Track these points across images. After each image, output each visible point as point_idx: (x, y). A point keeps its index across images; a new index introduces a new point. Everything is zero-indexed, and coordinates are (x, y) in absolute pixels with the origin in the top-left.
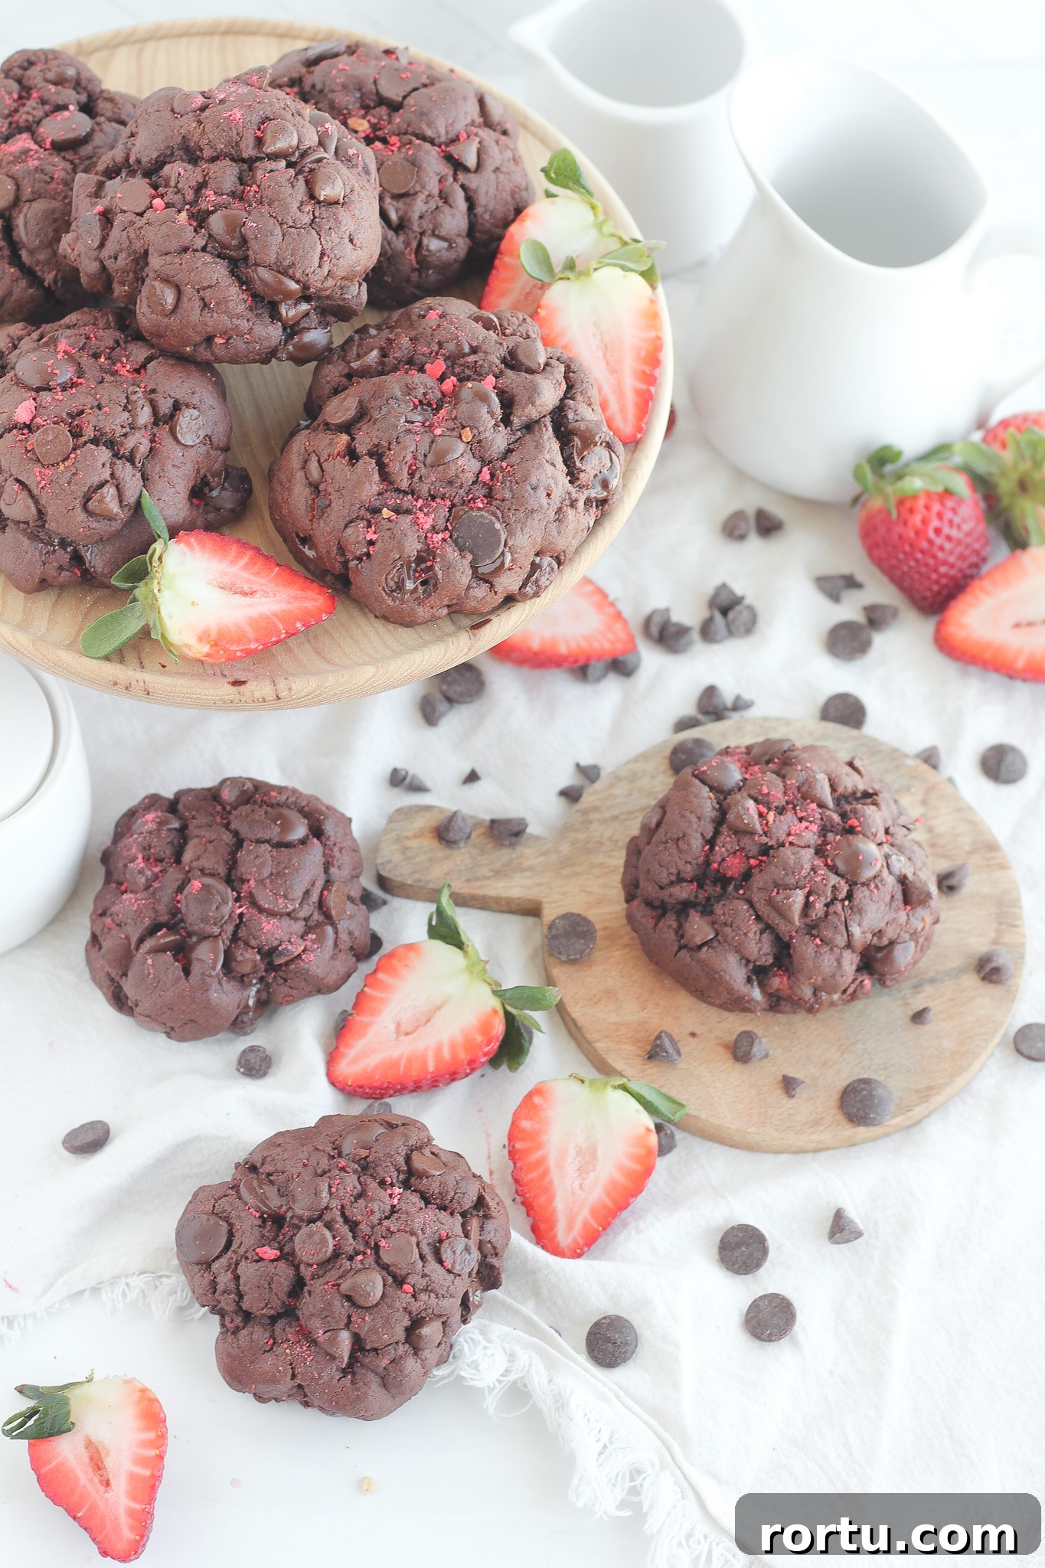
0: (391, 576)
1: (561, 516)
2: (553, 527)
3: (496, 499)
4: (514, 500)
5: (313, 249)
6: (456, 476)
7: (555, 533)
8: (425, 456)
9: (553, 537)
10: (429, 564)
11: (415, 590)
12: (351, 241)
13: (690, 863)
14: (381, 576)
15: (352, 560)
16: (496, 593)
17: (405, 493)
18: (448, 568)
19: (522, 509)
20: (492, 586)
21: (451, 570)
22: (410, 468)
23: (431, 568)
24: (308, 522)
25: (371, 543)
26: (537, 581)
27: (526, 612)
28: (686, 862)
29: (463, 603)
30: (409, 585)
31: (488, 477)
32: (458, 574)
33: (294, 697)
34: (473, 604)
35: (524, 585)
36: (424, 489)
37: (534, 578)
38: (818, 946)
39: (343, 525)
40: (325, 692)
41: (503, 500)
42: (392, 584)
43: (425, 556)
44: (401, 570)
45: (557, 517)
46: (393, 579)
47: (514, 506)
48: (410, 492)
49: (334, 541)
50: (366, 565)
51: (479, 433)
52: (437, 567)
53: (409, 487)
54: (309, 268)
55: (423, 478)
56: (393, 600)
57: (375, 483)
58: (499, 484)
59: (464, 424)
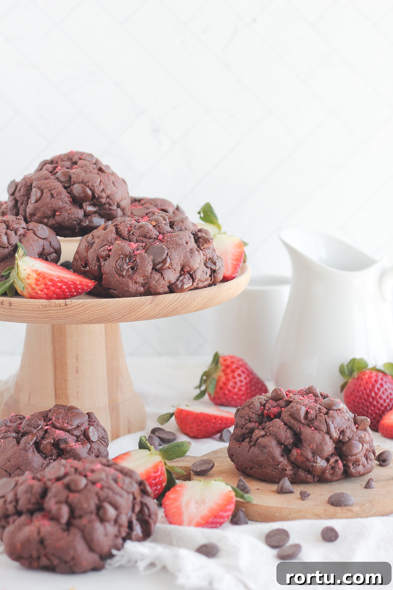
0: (118, 263)
1: (192, 251)
2: (189, 255)
3: (164, 242)
4: (172, 241)
5: (97, 179)
6: (148, 233)
7: (189, 257)
8: (135, 226)
9: (189, 259)
10: (134, 259)
11: (128, 271)
12: (113, 183)
13: (254, 413)
14: (113, 263)
15: (103, 261)
16: (164, 278)
17: (126, 240)
18: (142, 258)
19: (175, 244)
20: (162, 275)
21: (143, 260)
22: (128, 230)
24: (86, 253)
25: (110, 250)
26: (182, 280)
28: (253, 413)
29: (149, 281)
30: (126, 267)
31: (162, 237)
32: (146, 262)
33: (73, 305)
34: (154, 282)
35: (177, 280)
36: (135, 238)
37: (181, 278)
38: (313, 430)
39: (99, 248)
42: (118, 267)
43: (133, 256)
44: (122, 261)
45: (190, 251)
46: (119, 264)
47: (172, 243)
48: (128, 240)
49: (95, 256)
50: (108, 261)
51: (159, 224)
52: (137, 258)
53: (128, 238)
54: (95, 185)
55: (134, 233)
56: (119, 277)
57: (114, 233)
58: (166, 237)
59: (152, 220)
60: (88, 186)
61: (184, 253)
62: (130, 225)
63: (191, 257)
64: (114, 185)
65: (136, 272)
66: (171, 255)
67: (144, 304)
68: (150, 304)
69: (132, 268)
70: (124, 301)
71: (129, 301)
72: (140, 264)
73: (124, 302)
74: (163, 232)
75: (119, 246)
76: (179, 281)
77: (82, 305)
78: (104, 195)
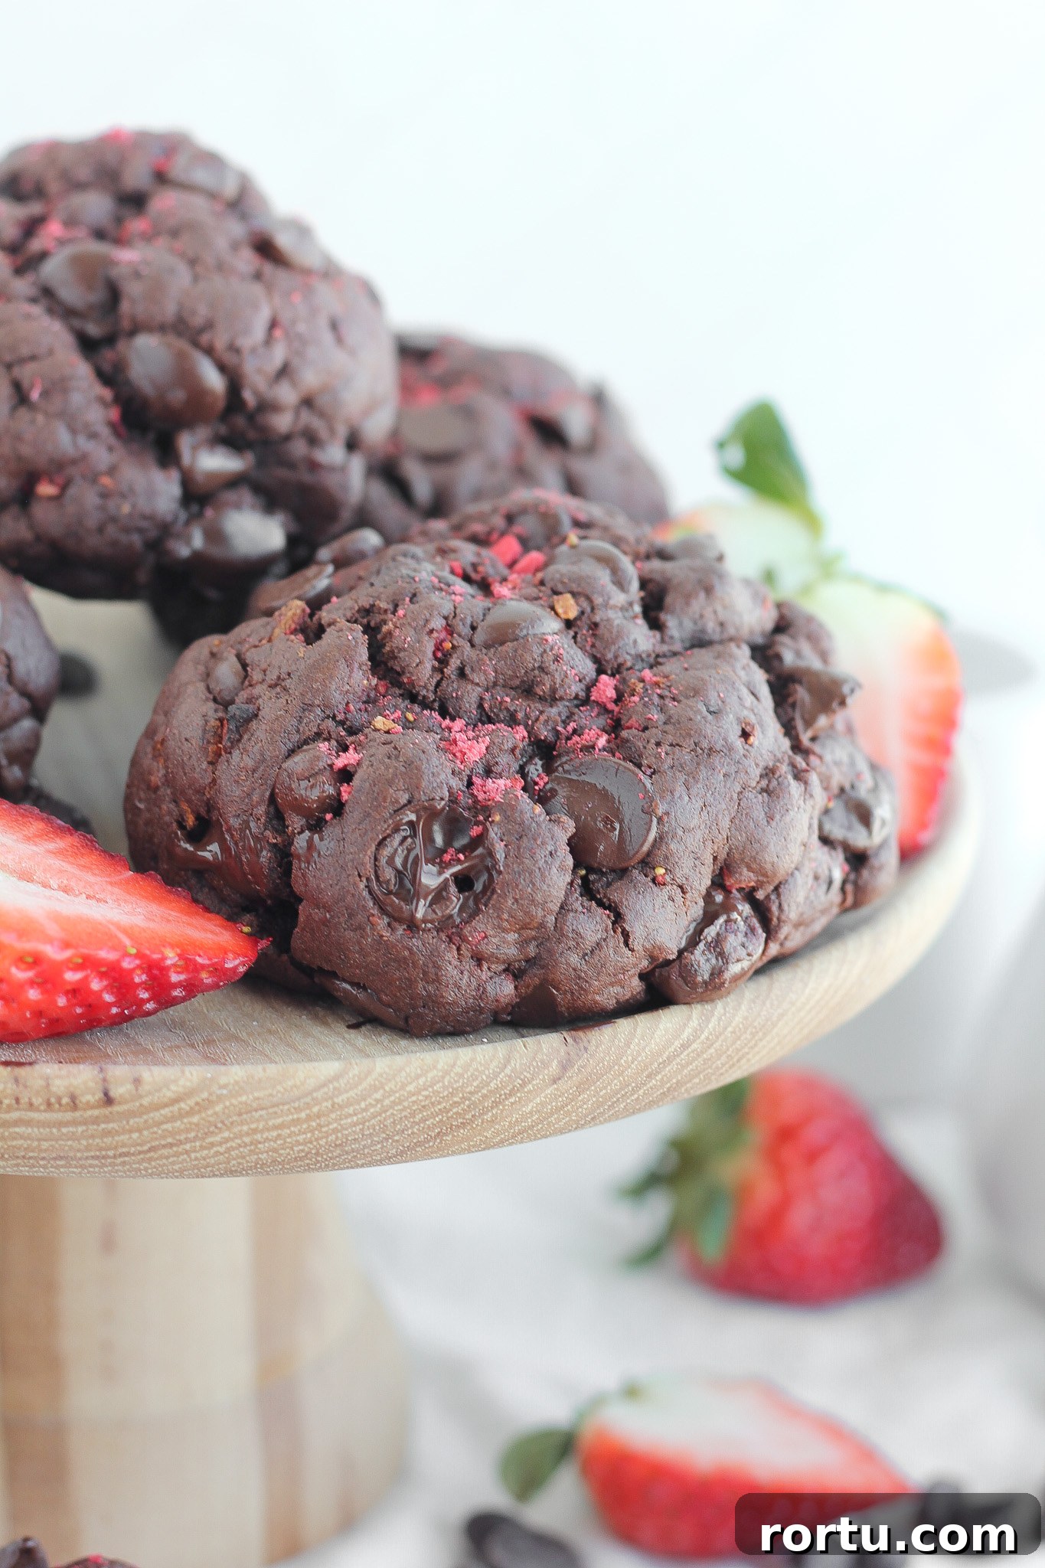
0: (386, 852)
1: (774, 783)
2: (756, 803)
3: (629, 728)
4: (669, 728)
6: (542, 669)
7: (759, 814)
8: (473, 628)
9: (757, 826)
10: (475, 831)
11: (439, 896)
12: (334, 328)
14: (363, 849)
15: (301, 832)
16: (626, 935)
17: (425, 705)
18: (520, 834)
19: (689, 743)
20: (618, 917)
21: (525, 842)
22: (438, 647)
23: (479, 840)
24: (204, 765)
25: (345, 775)
26: (718, 941)
27: (694, 1023)
29: (551, 952)
30: (430, 878)
31: (611, 693)
32: (541, 854)
33: (145, 1102)
34: (574, 959)
35: (693, 942)
36: (469, 696)
37: (711, 932)
39: (284, 749)
40: (220, 1098)
41: (646, 729)
42: (389, 874)
43: (466, 814)
44: (409, 840)
45: (764, 783)
46: (391, 861)
47: (670, 738)
48: (436, 705)
49: (260, 794)
50: (332, 831)
51: (593, 609)
52: (494, 833)
53: (435, 692)
54: (245, 343)
55: (468, 670)
56: (389, 925)
57: (360, 667)
58: (636, 699)
59: (560, 588)
60: (209, 351)
61: (735, 796)
62: (446, 618)
63: (770, 818)
64: (339, 340)
65: (486, 906)
66: (667, 814)
67: (524, 1084)
68: (555, 1081)
69: (464, 882)
70: (418, 1077)
71: (443, 1077)
72: (506, 865)
73: (421, 1081)
74: (616, 657)
75: (397, 757)
76: (701, 946)
77: (197, 1104)
78: (287, 394)
